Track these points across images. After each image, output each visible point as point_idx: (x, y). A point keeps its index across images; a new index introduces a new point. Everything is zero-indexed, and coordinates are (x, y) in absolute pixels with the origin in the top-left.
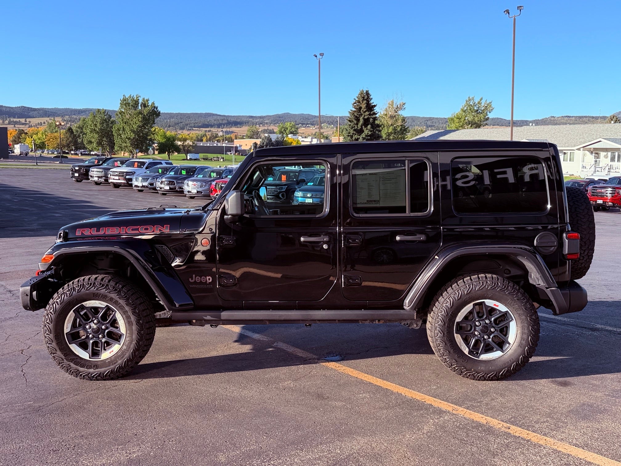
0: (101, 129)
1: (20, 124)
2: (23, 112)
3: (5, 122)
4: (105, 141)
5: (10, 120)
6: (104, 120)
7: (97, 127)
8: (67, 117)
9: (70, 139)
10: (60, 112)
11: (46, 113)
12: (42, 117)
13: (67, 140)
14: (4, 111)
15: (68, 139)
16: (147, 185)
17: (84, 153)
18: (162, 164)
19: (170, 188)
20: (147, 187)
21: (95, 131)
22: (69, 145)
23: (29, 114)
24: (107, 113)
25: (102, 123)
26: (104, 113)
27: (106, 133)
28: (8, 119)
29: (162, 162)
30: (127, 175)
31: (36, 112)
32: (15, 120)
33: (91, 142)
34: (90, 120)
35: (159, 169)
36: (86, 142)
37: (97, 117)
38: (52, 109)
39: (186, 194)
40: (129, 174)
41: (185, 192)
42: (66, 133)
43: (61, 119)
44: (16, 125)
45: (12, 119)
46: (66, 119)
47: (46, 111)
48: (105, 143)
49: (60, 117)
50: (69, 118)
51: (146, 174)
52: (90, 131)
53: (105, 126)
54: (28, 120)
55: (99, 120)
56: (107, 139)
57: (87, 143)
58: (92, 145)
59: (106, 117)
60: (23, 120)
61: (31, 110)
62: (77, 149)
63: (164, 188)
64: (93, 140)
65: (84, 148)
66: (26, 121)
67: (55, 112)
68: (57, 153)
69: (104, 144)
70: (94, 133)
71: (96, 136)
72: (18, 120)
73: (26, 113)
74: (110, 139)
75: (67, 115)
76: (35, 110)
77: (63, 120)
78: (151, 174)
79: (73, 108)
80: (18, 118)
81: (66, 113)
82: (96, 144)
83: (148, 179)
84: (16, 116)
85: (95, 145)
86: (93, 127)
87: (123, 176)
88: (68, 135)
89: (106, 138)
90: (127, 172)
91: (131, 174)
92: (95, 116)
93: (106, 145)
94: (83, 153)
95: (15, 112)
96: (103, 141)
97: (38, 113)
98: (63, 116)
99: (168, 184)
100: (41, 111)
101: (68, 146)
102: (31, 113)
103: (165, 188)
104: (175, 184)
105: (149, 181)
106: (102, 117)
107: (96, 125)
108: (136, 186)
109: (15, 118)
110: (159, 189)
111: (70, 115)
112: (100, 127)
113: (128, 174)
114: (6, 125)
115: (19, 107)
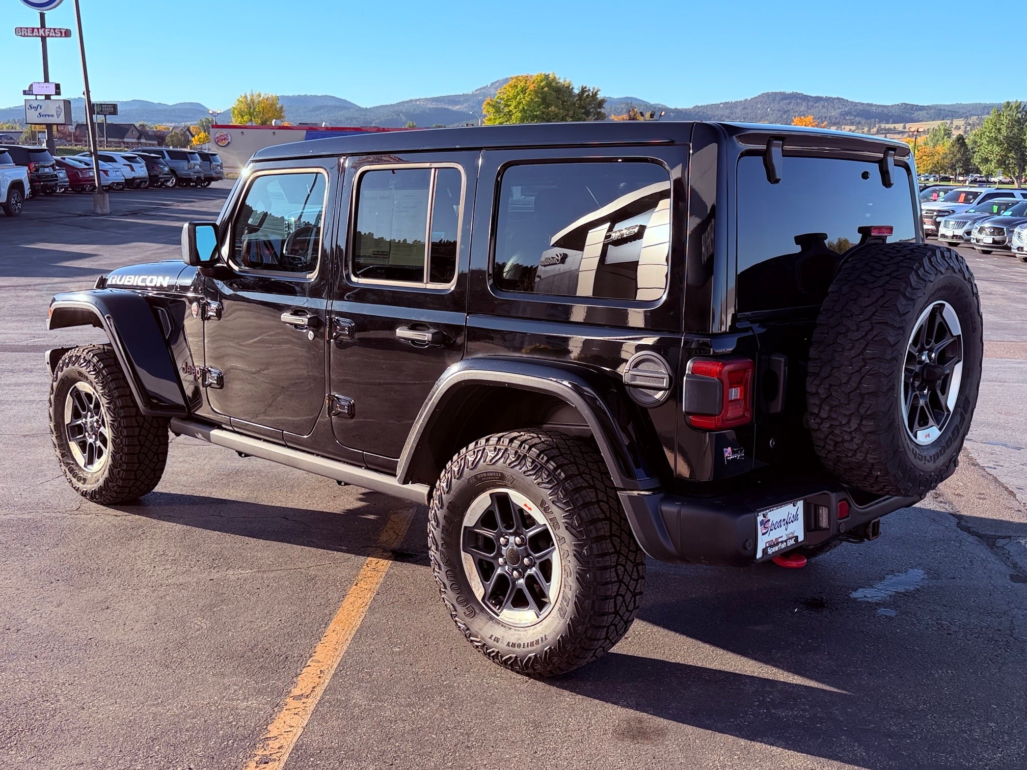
0: (1007, 137)
1: (895, 133)
2: (903, 112)
3: (872, 130)
4: (1013, 158)
5: (880, 126)
6: (1015, 121)
7: (1001, 133)
8: (975, 117)
9: (959, 156)
10: (963, 110)
11: (940, 113)
12: (933, 120)
13: (952, 158)
14: (873, 112)
15: (955, 156)
16: (961, 234)
17: (981, 179)
18: (1014, 197)
19: (994, 242)
20: (961, 237)
21: (997, 140)
22: (955, 166)
23: (913, 116)
24: (1024, 108)
25: (1010, 128)
26: (1018, 107)
27: (1016, 143)
28: (877, 125)
29: (1015, 193)
30: (938, 216)
31: (924, 112)
32: (888, 126)
33: (986, 161)
34: (990, 122)
35: (994, 206)
36: (978, 160)
37: (1003, 115)
38: (952, 105)
39: (1016, 253)
40: (944, 214)
41: (1014, 249)
42: (953, 146)
43: (963, 122)
44: (888, 135)
45: (883, 126)
46: (971, 122)
47: (941, 110)
48: (1011, 161)
49: (963, 119)
50: (977, 119)
51: (968, 214)
52: (987, 141)
53: (1016, 130)
54: (908, 125)
55: (1005, 121)
56: (1016, 154)
57: (979, 163)
58: (988, 165)
59: (1020, 115)
60: (899, 127)
61: (916, 109)
62: (967, 172)
63: (982, 240)
64: (991, 157)
65: (978, 171)
66: (905, 128)
67: (955, 112)
68: (934, 181)
69: (1009, 164)
70: (993, 145)
71: (997, 149)
72: (892, 126)
73: (907, 115)
74: (1022, 155)
75: (975, 115)
76: (922, 108)
77: (965, 123)
78: (977, 213)
79: (988, 103)
80: (894, 122)
81: (973, 112)
82: (995, 164)
83: (966, 222)
84: (891, 120)
85: (993, 165)
86: (993, 134)
87: (931, 217)
88: (956, 149)
89: (1015, 152)
90: (939, 211)
91: (946, 214)
92: (1000, 115)
93: (1013, 166)
94: (978, 180)
95: (890, 114)
96: (1008, 157)
97: (927, 113)
98: (967, 117)
99: (992, 234)
100: (933, 111)
101: (953, 168)
102: (916, 115)
103: (984, 241)
104: (1004, 234)
105: (966, 227)
106: (1013, 116)
107: (999, 130)
108: (943, 236)
109: (888, 123)
110: (975, 241)
111: (981, 115)
112: (1005, 134)
113: (941, 214)
114: (873, 134)
115: (898, 105)
